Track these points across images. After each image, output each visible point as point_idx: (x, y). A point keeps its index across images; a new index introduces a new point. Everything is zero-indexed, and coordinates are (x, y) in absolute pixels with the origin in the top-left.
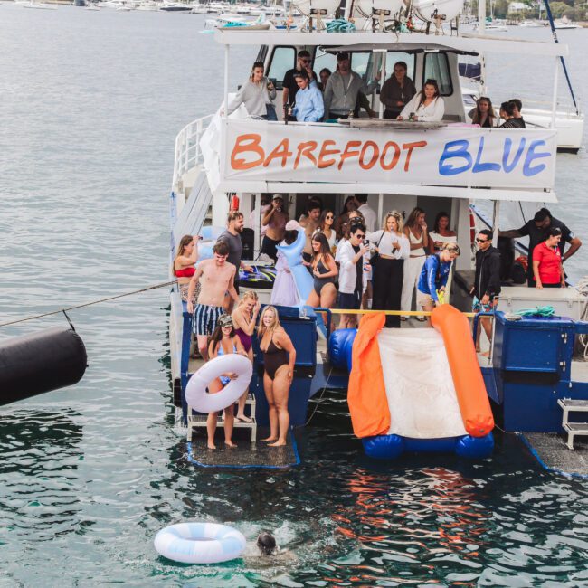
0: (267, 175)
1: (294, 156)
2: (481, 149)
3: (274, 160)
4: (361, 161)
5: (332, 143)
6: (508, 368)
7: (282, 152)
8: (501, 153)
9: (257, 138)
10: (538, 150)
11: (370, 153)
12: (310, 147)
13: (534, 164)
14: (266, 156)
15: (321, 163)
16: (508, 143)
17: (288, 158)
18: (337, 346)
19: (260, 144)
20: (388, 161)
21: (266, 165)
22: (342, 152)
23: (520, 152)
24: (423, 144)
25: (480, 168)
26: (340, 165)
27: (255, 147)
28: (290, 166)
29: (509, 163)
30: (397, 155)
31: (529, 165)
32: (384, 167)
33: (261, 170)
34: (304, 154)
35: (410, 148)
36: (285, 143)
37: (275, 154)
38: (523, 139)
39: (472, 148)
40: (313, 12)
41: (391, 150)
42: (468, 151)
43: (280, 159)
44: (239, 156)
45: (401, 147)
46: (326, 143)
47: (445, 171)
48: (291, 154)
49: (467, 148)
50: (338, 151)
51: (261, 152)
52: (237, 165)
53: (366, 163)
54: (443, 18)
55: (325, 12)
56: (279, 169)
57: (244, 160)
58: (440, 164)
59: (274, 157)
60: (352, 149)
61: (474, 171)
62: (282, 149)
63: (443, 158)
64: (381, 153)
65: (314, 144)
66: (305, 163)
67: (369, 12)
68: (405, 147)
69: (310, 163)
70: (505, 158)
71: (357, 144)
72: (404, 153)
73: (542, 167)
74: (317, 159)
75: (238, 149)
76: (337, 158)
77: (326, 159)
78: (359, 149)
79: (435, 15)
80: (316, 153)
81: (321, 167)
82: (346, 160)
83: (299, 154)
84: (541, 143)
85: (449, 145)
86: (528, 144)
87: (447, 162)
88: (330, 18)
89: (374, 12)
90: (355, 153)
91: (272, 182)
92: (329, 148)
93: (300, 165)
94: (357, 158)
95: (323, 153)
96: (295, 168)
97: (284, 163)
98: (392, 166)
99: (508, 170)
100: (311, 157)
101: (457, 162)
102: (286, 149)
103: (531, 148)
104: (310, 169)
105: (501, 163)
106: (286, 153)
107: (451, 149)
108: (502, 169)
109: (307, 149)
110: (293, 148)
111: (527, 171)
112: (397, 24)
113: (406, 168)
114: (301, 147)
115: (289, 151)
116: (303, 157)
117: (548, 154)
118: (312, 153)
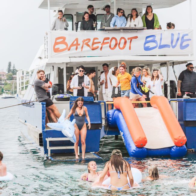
0: (69, 54)
1: (81, 45)
2: (161, 39)
3: (72, 48)
4: (110, 46)
5: (97, 39)
7: (76, 44)
8: (170, 40)
9: (64, 38)
10: (185, 38)
11: (114, 42)
12: (88, 41)
13: (184, 44)
14: (69, 46)
15: (93, 48)
16: (173, 35)
17: (78, 46)
18: (110, 116)
19: (66, 41)
20: (122, 46)
21: (69, 50)
22: (102, 43)
23: (178, 40)
24: (136, 37)
25: (161, 47)
26: (101, 48)
27: (64, 42)
28: (79, 50)
29: (174, 44)
30: (125, 42)
31: (182, 45)
32: (120, 48)
33: (67, 52)
34: (85, 44)
35: (131, 39)
36: (77, 40)
37: (72, 45)
38: (179, 34)
39: (157, 38)
41: (123, 41)
42: (156, 39)
43: (75, 47)
44: (57, 47)
45: (127, 39)
46: (95, 39)
47: (147, 49)
48: (79, 45)
49: (155, 38)
50: (100, 42)
52: (56, 50)
53: (112, 47)
56: (75, 51)
57: (59, 48)
58: (144, 46)
59: (72, 46)
60: (105, 41)
61: (159, 48)
62: (75, 43)
63: (145, 44)
64: (118, 42)
65: (89, 40)
66: (86, 48)
68: (129, 39)
69: (88, 48)
70: (172, 42)
71: (108, 39)
72: (128, 41)
73: (188, 45)
74: (91, 46)
75: (56, 43)
76: (100, 45)
77: (95, 46)
78: (109, 41)
81: (93, 49)
82: (104, 46)
83: (83, 44)
84: (187, 35)
85: (147, 37)
86: (181, 36)
87: (147, 45)
90: (108, 43)
91: (72, 57)
92: (96, 41)
93: (84, 49)
94: (108, 45)
95: (93, 44)
96: (82, 51)
97: (77, 49)
98: (124, 47)
99: (174, 47)
100: (88, 45)
101: (151, 45)
102: (77, 42)
103: (183, 38)
104: (87, 51)
105: (170, 44)
106: (78, 44)
107: (149, 39)
108: (171, 47)
109: (86, 42)
110: (80, 42)
111: (182, 47)
113: (130, 48)
114: (84, 41)
115: (79, 43)
116: (85, 46)
117: (190, 40)
118: (89, 43)
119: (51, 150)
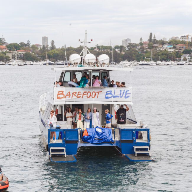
0: (65, 100)
1: (72, 96)
2: (115, 93)
4: (87, 96)
5: (80, 92)
6: (122, 139)
8: (119, 93)
9: (63, 92)
10: (128, 92)
11: (89, 94)
14: (65, 96)
16: (121, 91)
17: (70, 96)
20: (93, 96)
21: (65, 98)
22: (83, 94)
23: (124, 93)
24: (101, 92)
25: (115, 97)
26: (82, 97)
27: (62, 94)
28: (70, 98)
29: (121, 96)
32: (92, 97)
33: (64, 99)
34: (74, 95)
36: (69, 93)
37: (67, 95)
38: (124, 90)
39: (113, 93)
40: (74, 63)
41: (94, 94)
43: (68, 96)
44: (59, 96)
45: (96, 92)
46: (79, 92)
47: (107, 98)
48: (71, 95)
49: (111, 92)
51: (64, 95)
52: (58, 98)
53: (88, 96)
54: (105, 64)
55: (77, 63)
56: (68, 99)
58: (105, 96)
60: (85, 93)
61: (113, 98)
62: (68, 94)
64: (91, 94)
65: (76, 93)
67: (88, 63)
68: (97, 92)
72: (97, 94)
73: (129, 96)
74: (77, 96)
75: (58, 94)
77: (79, 96)
78: (86, 93)
79: (103, 63)
80: (77, 95)
81: (78, 98)
82: (84, 96)
83: (73, 95)
84: (128, 91)
86: (125, 91)
87: (107, 96)
88: (78, 64)
89: (89, 63)
91: (67, 102)
92: (79, 93)
93: (73, 98)
95: (78, 94)
97: (69, 97)
99: (121, 97)
101: (109, 96)
104: (75, 99)
105: (119, 96)
107: (108, 93)
109: (74, 94)
111: (126, 97)
112: (94, 66)
113: (98, 97)
114: (73, 93)
115: (70, 94)
116: (74, 96)
117: (130, 93)
118: (76, 94)
119: (52, 154)
